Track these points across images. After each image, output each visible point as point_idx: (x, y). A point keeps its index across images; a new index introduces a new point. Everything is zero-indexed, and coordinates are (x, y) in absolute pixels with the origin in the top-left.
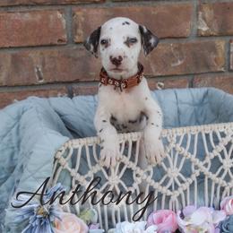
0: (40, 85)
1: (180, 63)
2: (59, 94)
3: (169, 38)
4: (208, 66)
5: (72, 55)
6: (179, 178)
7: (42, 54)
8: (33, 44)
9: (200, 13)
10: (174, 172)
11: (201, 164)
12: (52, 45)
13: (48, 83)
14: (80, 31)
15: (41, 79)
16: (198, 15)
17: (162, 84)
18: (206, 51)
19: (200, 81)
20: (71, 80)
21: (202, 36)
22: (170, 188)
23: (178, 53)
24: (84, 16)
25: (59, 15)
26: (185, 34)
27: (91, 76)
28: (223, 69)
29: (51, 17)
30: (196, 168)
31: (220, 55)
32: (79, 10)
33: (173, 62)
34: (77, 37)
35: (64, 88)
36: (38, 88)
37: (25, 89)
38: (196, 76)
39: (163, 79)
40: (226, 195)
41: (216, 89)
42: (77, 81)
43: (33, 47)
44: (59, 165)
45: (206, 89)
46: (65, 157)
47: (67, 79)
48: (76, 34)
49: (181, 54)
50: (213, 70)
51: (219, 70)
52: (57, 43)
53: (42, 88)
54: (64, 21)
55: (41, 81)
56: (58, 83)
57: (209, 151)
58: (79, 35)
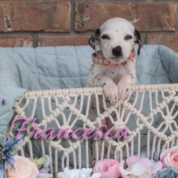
0: (8, 32)
1: (136, 21)
2: (25, 42)
4: (161, 25)
7: (11, 4)
11: (145, 119)
13: (15, 32)
15: (9, 27)
18: (160, 12)
20: (37, 29)
22: (116, 140)
23: (134, 11)
27: (55, 28)
28: (174, 29)
30: (141, 122)
31: (173, 17)
35: (30, 36)
38: (149, 35)
40: (166, 148)
41: (167, 48)
42: (42, 32)
44: (16, 114)
45: (157, 46)
46: (21, 107)
47: (33, 29)
49: (138, 13)
50: (165, 29)
51: (170, 29)
55: (9, 29)
56: (25, 31)
57: (153, 108)
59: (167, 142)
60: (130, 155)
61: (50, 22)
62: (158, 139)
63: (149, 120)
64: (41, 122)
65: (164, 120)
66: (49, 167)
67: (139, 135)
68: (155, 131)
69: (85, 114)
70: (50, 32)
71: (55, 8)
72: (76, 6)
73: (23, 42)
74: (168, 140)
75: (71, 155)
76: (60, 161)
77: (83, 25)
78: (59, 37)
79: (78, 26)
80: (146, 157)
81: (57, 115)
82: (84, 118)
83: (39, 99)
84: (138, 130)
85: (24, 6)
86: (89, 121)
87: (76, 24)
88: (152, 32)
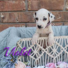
1: (60, 18)
3: (57, 10)
5: (27, 14)
7: (18, 13)
8: (15, 10)
9: (67, 3)
10: (55, 50)
11: (63, 48)
12: (21, 11)
13: (19, 22)
14: (30, 7)
15: (17, 21)
16: (66, 3)
17: (54, 24)
19: (66, 24)
21: (67, 10)
22: (53, 55)
23: (59, 15)
24: (31, 2)
25: (24, 2)
26: (62, 9)
27: (33, 21)
29: (21, 2)
30: (62, 49)
33: (58, 17)
34: (29, 9)
36: (16, 24)
37: (13, 24)
38: (65, 22)
39: (54, 23)
42: (28, 22)
43: (15, 11)
44: (18, 46)
47: (25, 21)
49: (61, 15)
53: (18, 24)
54: (25, 4)
57: (66, 44)
58: (29, 8)
60: (59, 61)
64: (27, 49)
66: (30, 65)
67: (62, 54)
69: (42, 46)
70: (31, 22)
78: (34, 24)
80: (64, 62)
81: (32, 47)
85: (22, 14)
88: (66, 22)
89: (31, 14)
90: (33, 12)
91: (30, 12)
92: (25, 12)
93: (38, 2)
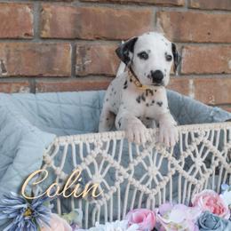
2: (22, 88)
5: (38, 50)
6: (157, 176)
7: (7, 46)
9: (159, 19)
11: (176, 162)
12: (18, 39)
13: (11, 77)
14: (47, 27)
15: (4, 71)
16: (156, 22)
20: (35, 74)
22: (148, 187)
24: (52, 12)
25: (28, 10)
27: (54, 72)
29: (20, 10)
30: (172, 166)
32: (48, 7)
34: (44, 32)
35: (27, 81)
40: (196, 193)
42: (40, 76)
47: (31, 73)
48: (43, 29)
52: (23, 36)
53: (5, 81)
54: (32, 16)
55: (4, 74)
56: (22, 76)
57: (183, 150)
58: (46, 31)
59: (198, 186)
61: (50, 65)
62: (189, 183)
63: (180, 164)
65: (193, 163)
68: (186, 174)
69: (117, 160)
71: (54, 51)
72: (78, 49)
73: (19, 87)
74: (199, 184)
75: (102, 207)
76: (90, 215)
77: (84, 68)
78: (58, 81)
79: (79, 70)
81: (89, 163)
82: (117, 164)
83: (70, 146)
84: (170, 175)
85: (21, 48)
86: (122, 168)
87: (77, 67)
89: (48, 49)
90: (55, 44)
91: (47, 42)
92: (31, 43)
93: (75, 12)
